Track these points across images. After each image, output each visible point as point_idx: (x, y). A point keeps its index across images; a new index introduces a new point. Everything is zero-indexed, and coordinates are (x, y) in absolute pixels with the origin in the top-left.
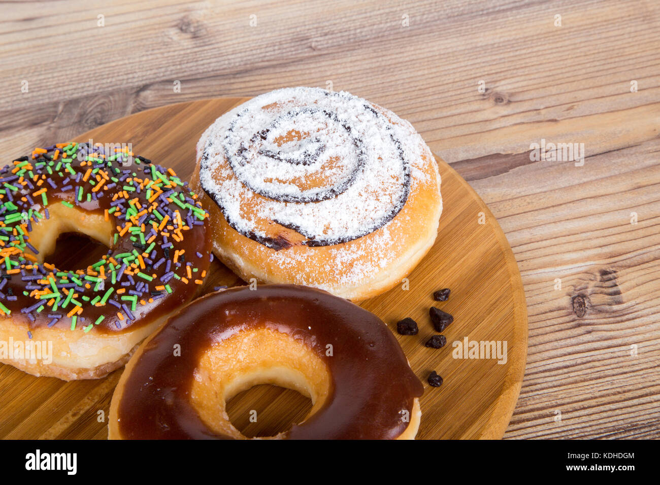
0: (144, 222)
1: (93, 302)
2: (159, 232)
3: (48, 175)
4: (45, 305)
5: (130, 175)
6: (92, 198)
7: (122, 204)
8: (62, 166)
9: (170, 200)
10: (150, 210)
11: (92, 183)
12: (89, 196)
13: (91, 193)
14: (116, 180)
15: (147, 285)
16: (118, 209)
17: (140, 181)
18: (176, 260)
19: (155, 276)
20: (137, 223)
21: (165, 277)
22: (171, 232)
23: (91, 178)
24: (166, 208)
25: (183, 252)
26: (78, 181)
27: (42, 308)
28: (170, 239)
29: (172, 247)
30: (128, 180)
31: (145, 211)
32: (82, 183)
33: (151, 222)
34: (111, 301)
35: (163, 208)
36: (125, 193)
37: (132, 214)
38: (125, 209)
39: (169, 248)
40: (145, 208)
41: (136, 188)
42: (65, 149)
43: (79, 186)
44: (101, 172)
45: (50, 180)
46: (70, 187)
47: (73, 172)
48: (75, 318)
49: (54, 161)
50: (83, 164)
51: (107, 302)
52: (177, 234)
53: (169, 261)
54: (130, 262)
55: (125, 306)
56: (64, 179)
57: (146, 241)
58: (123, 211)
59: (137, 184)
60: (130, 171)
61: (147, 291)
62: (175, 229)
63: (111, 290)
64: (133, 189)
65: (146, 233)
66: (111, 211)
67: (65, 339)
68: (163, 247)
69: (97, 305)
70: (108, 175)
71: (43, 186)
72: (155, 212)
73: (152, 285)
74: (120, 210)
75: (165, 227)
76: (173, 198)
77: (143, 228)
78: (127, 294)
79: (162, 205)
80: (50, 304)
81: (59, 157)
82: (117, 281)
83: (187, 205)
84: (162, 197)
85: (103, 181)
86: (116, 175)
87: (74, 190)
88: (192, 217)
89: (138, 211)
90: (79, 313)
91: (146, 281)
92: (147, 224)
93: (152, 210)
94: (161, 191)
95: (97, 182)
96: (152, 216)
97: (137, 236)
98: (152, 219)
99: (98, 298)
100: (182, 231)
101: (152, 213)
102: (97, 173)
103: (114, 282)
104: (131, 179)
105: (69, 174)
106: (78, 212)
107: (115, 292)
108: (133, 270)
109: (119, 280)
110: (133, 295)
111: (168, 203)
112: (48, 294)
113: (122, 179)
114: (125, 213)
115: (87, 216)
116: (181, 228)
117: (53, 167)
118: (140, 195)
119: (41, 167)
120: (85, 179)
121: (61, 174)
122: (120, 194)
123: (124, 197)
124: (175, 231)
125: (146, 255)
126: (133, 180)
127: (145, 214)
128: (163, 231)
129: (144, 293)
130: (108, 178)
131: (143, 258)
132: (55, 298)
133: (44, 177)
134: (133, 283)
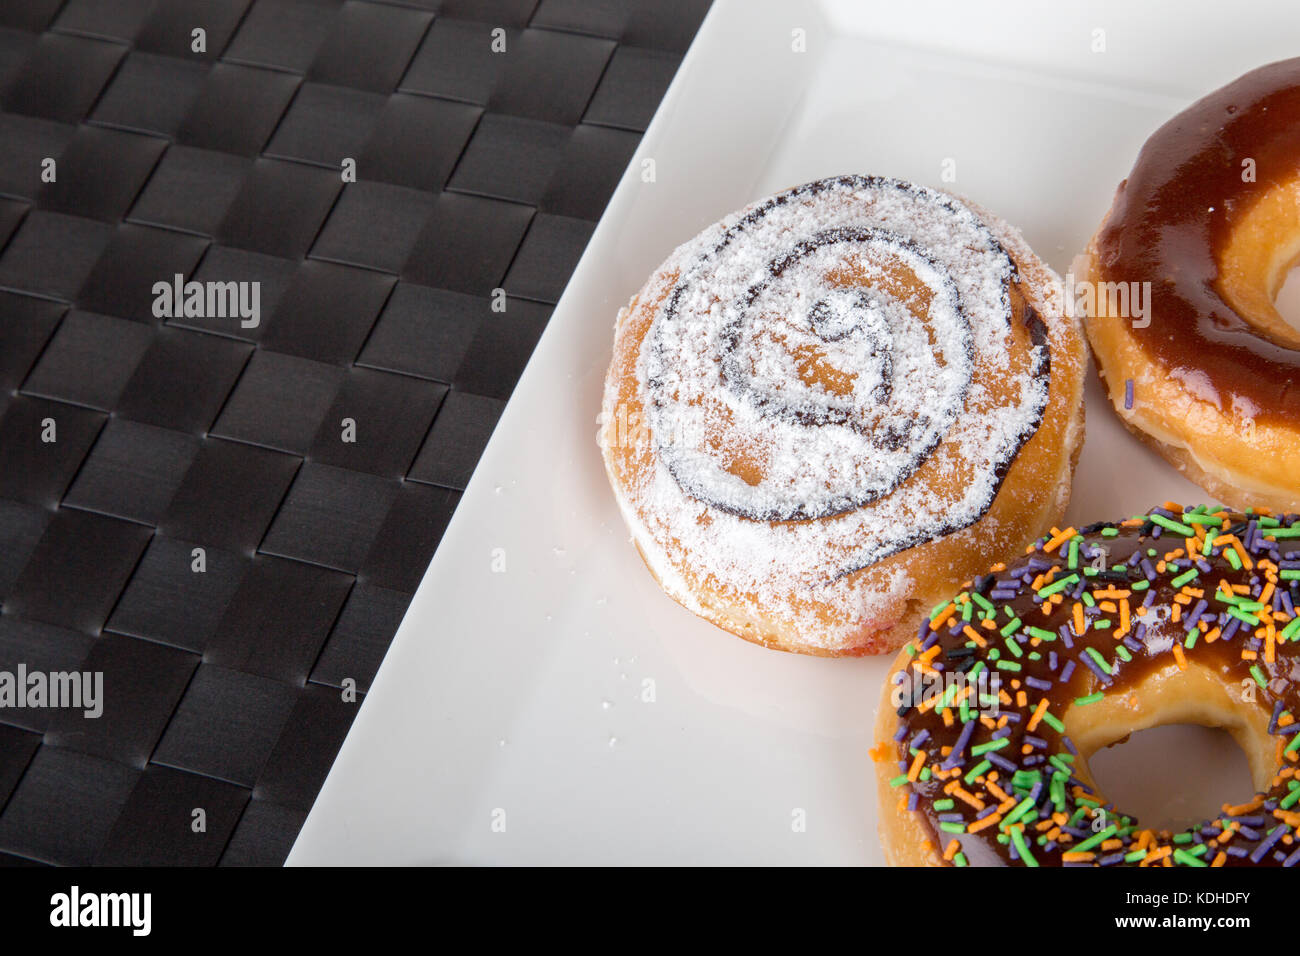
7: (1206, 611)
36: (1186, 590)
43: (1084, 650)
56: (1046, 659)
87: (1081, 667)
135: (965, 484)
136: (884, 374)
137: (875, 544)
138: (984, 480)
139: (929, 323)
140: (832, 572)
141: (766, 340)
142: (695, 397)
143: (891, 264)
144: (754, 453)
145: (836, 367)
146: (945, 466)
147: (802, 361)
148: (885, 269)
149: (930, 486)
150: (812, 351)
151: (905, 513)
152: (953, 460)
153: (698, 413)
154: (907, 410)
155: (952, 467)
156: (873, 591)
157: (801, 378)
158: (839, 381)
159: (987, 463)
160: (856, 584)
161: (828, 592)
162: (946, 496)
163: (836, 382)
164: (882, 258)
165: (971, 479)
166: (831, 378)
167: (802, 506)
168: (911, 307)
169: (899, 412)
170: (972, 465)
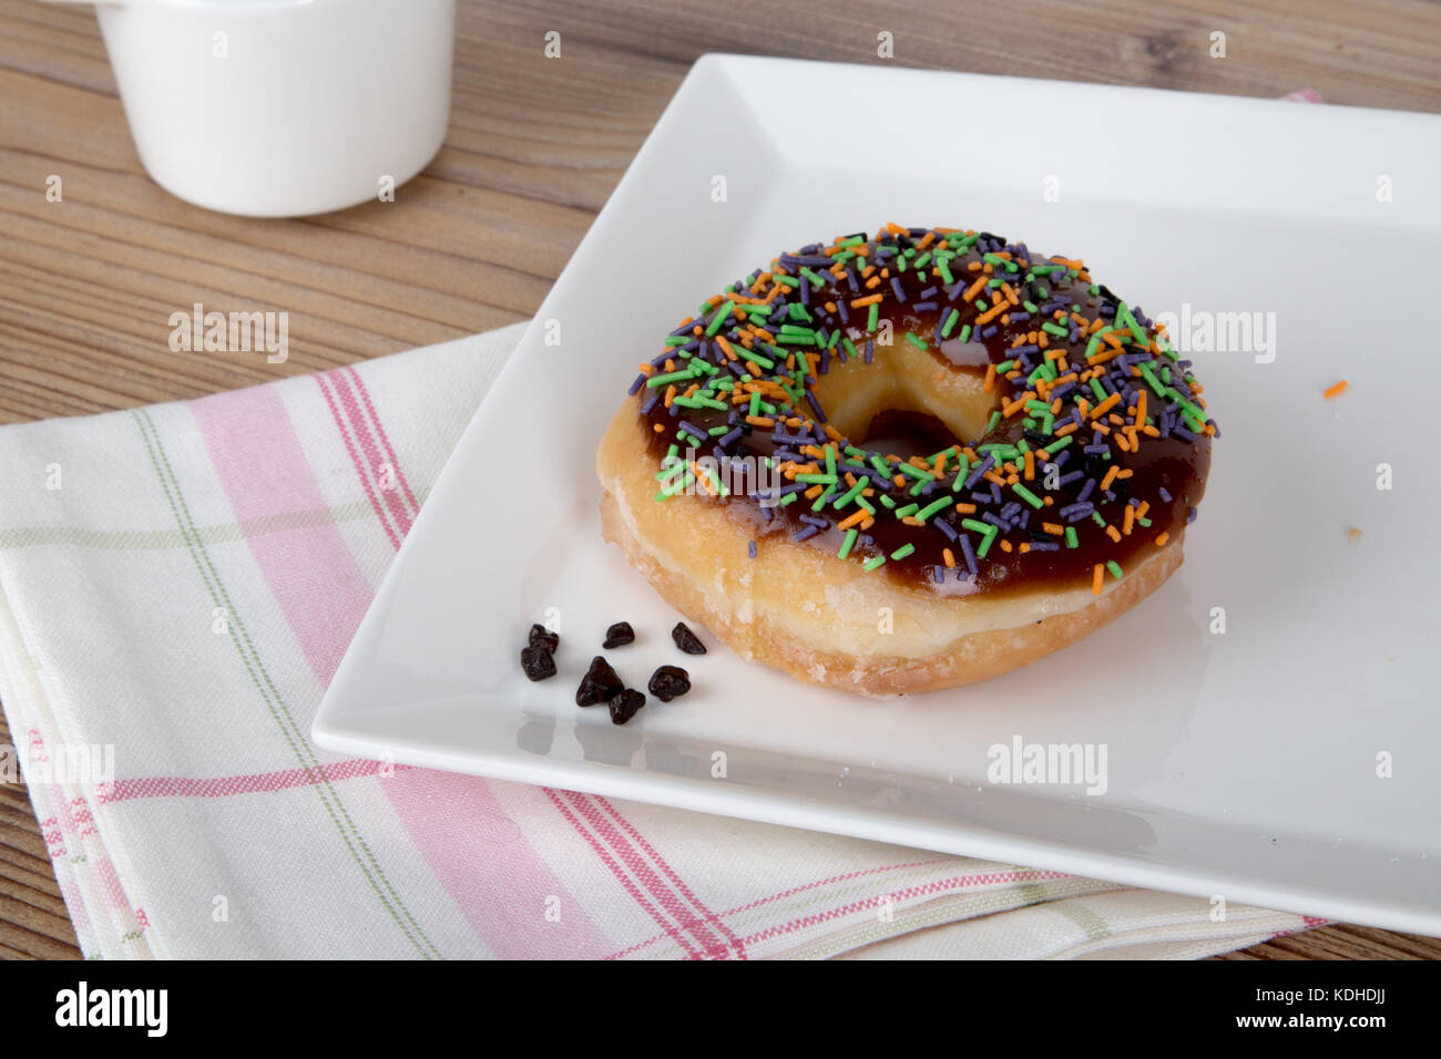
0: (1062, 397)
1: (900, 513)
2: (1090, 420)
3: (894, 272)
4: (800, 494)
5: (1067, 307)
6: (970, 336)
8: (929, 262)
9: (1137, 372)
10: (1084, 377)
11: (981, 305)
12: (966, 330)
13: (972, 325)
14: (1031, 307)
15: (1026, 514)
16: (1017, 364)
17: (1084, 321)
18: (1106, 484)
19: (1049, 501)
20: (1048, 395)
21: (1072, 509)
22: (1114, 427)
23: (982, 295)
24: (1121, 382)
25: (1128, 473)
26: (952, 297)
27: (793, 497)
28: (1109, 440)
29: (1107, 456)
30: (1058, 314)
31: (1073, 376)
32: (960, 304)
33: (1077, 398)
34: (938, 522)
35: (1114, 381)
37: (1042, 377)
38: (1033, 365)
39: (1100, 455)
40: (1076, 372)
41: (1070, 331)
42: (947, 236)
44: (1006, 288)
45: (894, 282)
46: (932, 306)
47: (948, 278)
48: (852, 534)
49: (918, 250)
50: (973, 266)
51: (930, 520)
52: (1126, 436)
53: (1091, 482)
54: (1005, 461)
55: (964, 540)
57: (1054, 431)
58: (1026, 370)
59: (1072, 325)
60: (1069, 301)
61: (1023, 525)
62: (1126, 424)
63: (946, 501)
64: (1062, 332)
65: (1057, 417)
66: (1001, 368)
67: (819, 574)
68: (1087, 449)
69: (908, 521)
70: (1018, 297)
71: (877, 290)
72: (1095, 384)
73: (1039, 516)
74: (1021, 369)
75: (1106, 415)
76: (1145, 371)
77: (1057, 406)
78: (977, 517)
79: (1113, 375)
80: (810, 494)
81: (929, 248)
82: (964, 488)
83: (1171, 392)
84: (1121, 361)
85: (1004, 305)
86: (1036, 299)
88: (1173, 416)
89: (1059, 374)
90: (864, 526)
91: (1025, 504)
92: (1068, 401)
93: (1090, 378)
94: (1122, 350)
95: (990, 305)
96: (1084, 388)
97: (1040, 420)
98: (1083, 395)
99: (913, 507)
100: (1140, 434)
101: (1087, 383)
102: (998, 289)
103: (957, 487)
104: (1065, 313)
105: (939, 281)
106: (933, 362)
107: (952, 507)
108: (1005, 475)
109: (969, 487)
110: (990, 524)
111: (1128, 374)
112: (814, 473)
113: (1045, 309)
114: (1027, 375)
115: (950, 375)
116: (1139, 426)
117: (910, 260)
118: (1074, 347)
119: (886, 255)
120: (968, 295)
121: (922, 276)
122: (1032, 336)
123: (1037, 343)
124: (1124, 429)
125: (1043, 454)
126: (1069, 316)
127: (1071, 382)
128: (1098, 420)
129: (1015, 528)
130: (1015, 301)
131: (1036, 459)
132: (825, 486)
133: (885, 273)
134: (998, 500)
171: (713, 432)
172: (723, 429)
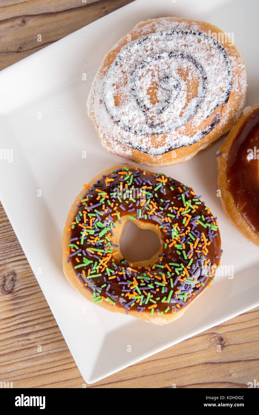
0: (184, 242)
1: (163, 301)
2: (194, 250)
3: (119, 203)
4: (135, 302)
5: (170, 204)
7: (168, 226)
9: (197, 224)
10: (186, 233)
11: (147, 209)
13: (147, 215)
14: (162, 209)
16: (165, 228)
17: (177, 209)
20: (179, 242)
22: (201, 249)
25: (208, 260)
26: (137, 206)
27: (134, 304)
28: (201, 254)
30: (169, 209)
31: (184, 234)
32: (140, 207)
33: (188, 242)
36: (169, 218)
37: (175, 234)
38: (170, 229)
40: (184, 231)
41: (175, 215)
43: (139, 209)
44: (152, 203)
45: (121, 207)
48: (153, 309)
52: (204, 250)
54: (180, 272)
56: (129, 204)
57: (188, 257)
59: (175, 212)
60: (169, 201)
62: (203, 246)
63: (172, 292)
65: (186, 251)
68: (198, 260)
70: (156, 205)
71: (117, 210)
72: (190, 234)
74: (167, 229)
75: (197, 246)
76: (198, 221)
77: (184, 246)
78: (181, 294)
79: (193, 229)
80: (138, 302)
82: (174, 286)
83: (207, 224)
84: (192, 222)
85: (154, 209)
86: (162, 205)
87: (136, 211)
88: (211, 233)
89: (179, 233)
90: (155, 307)
92: (186, 244)
93: (188, 233)
94: (190, 217)
95: (150, 209)
96: (188, 238)
98: (189, 240)
99: (165, 298)
100: (207, 247)
101: (188, 235)
102: (150, 203)
103: (172, 286)
104: (171, 208)
105: (132, 202)
107: (174, 293)
108: (182, 278)
110: (184, 294)
111: (196, 226)
112: (136, 296)
113: (166, 208)
115: (144, 223)
116: (206, 244)
118: (179, 221)
120: (142, 205)
122: (166, 219)
123: (169, 222)
124: (203, 248)
125: (188, 267)
127: (184, 236)
128: (196, 249)
130: (157, 208)
131: (188, 269)
132: (140, 299)
133: (117, 205)
134: (183, 286)
135: (160, 146)
136: (163, 108)
137: (128, 142)
138: (165, 148)
139: (188, 103)
140: (115, 139)
141: (150, 73)
142: (124, 71)
143: (196, 79)
144: (122, 98)
145: (157, 95)
146: (159, 139)
147: (152, 86)
148: (193, 80)
149: (152, 140)
150: (156, 85)
151: (140, 141)
152: (162, 139)
153: (121, 75)
154: (162, 120)
155: (160, 140)
156: (122, 149)
157: (147, 91)
158: (154, 99)
159: (169, 145)
160: (118, 145)
161: (112, 141)
162: (153, 145)
163: (153, 99)
164: (195, 76)
165: (163, 146)
166: (153, 97)
167: (119, 121)
168: (188, 96)
169: (160, 119)
170: (166, 143)
171: (103, 286)
172: (105, 285)
